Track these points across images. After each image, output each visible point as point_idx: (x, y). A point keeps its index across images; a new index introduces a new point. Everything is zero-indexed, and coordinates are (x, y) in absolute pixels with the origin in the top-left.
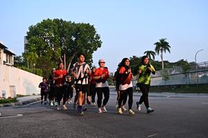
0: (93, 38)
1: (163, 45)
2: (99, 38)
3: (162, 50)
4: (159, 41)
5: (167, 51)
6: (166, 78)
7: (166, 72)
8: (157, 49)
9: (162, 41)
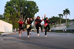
0: (35, 8)
1: (67, 12)
2: (38, 8)
3: (66, 14)
4: (65, 10)
5: (68, 14)
6: (68, 26)
7: (68, 24)
8: (64, 13)
9: (67, 10)
